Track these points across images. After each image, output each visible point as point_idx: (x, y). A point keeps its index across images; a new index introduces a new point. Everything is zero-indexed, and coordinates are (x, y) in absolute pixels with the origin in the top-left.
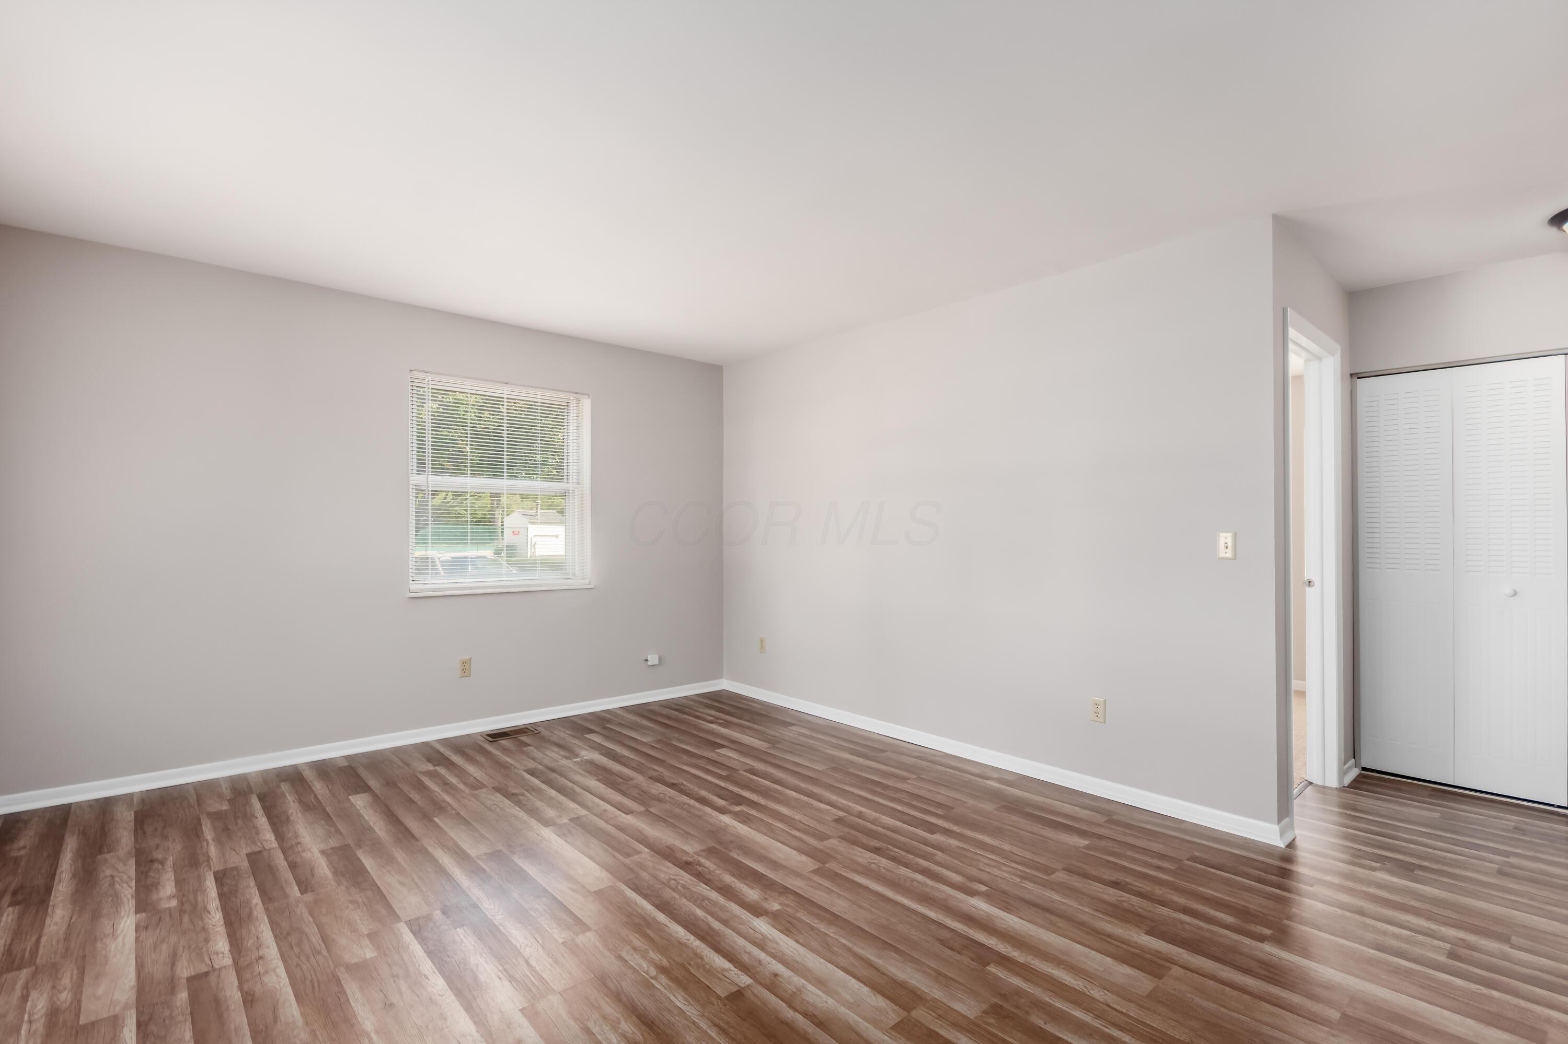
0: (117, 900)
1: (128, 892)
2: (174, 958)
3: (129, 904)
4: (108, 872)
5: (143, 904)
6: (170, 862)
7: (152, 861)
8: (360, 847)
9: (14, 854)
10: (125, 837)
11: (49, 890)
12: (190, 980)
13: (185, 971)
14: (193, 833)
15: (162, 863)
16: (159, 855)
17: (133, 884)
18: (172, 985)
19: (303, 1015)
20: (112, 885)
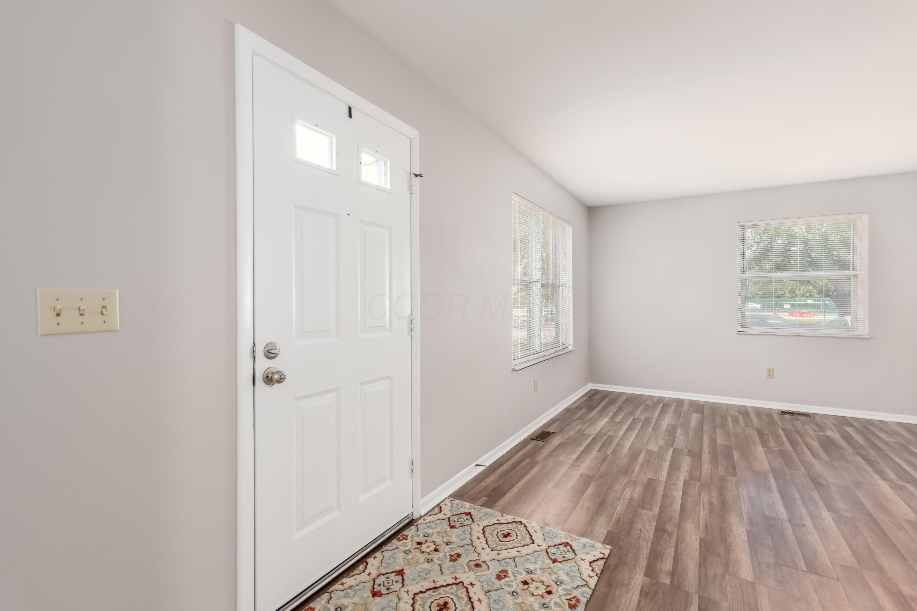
0: (607, 415)
1: (611, 414)
2: (610, 430)
3: (609, 417)
4: (610, 409)
5: (612, 418)
6: (625, 412)
7: (621, 410)
8: (681, 426)
9: (594, 399)
10: (619, 403)
11: (595, 408)
12: (609, 436)
13: (610, 434)
14: (637, 407)
15: (623, 411)
16: (624, 409)
17: (613, 413)
18: (605, 435)
19: (627, 452)
20: (609, 412)
